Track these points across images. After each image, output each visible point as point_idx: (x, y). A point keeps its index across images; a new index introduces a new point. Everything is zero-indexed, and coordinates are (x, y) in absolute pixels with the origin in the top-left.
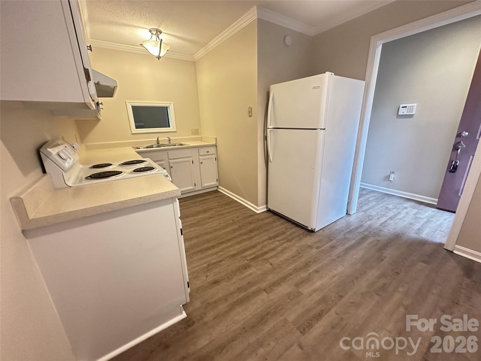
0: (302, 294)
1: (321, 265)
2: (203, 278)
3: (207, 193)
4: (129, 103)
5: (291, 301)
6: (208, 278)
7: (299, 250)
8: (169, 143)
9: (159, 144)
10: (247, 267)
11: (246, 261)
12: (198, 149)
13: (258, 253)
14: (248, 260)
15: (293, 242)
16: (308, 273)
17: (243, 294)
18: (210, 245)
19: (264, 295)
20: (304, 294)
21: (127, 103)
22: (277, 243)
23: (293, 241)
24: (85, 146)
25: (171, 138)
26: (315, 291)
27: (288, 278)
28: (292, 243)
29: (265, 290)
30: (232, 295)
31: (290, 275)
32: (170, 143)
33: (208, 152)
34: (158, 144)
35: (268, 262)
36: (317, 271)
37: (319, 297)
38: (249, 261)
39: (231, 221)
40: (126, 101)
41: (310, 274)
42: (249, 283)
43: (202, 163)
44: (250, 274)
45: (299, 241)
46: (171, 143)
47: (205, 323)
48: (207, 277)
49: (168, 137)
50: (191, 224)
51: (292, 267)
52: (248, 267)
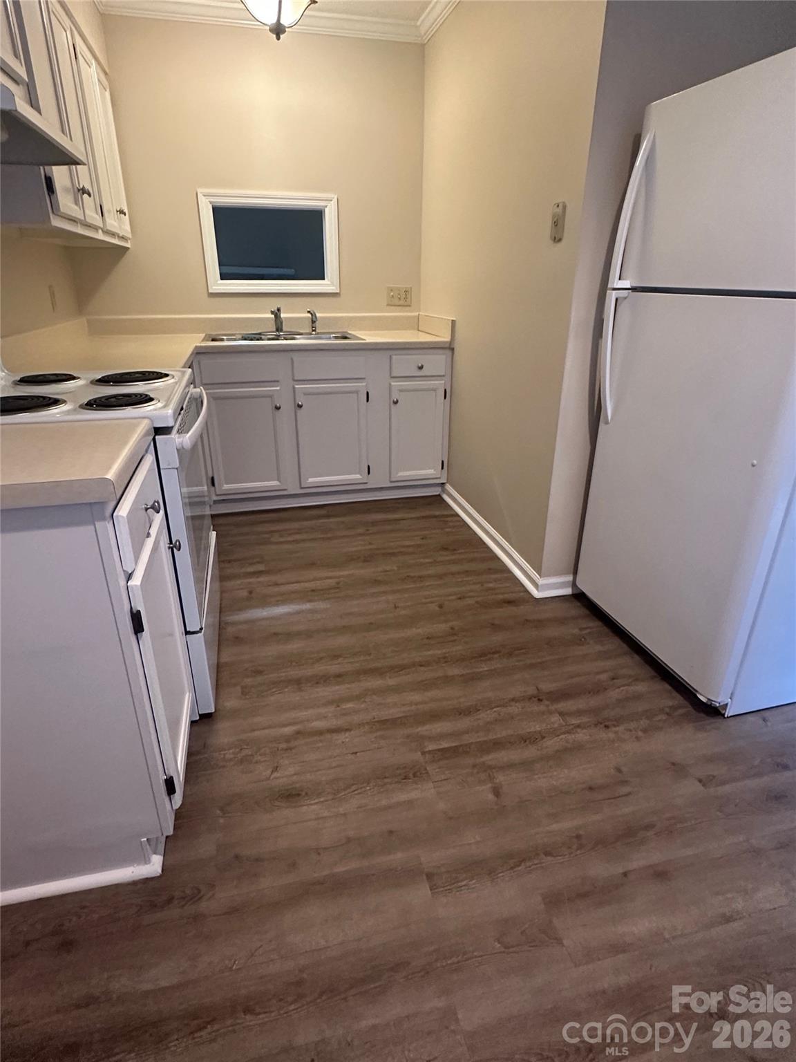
0: (559, 941)
1: (690, 852)
2: (263, 770)
3: (404, 501)
4: (204, 196)
5: (503, 949)
6: (275, 774)
7: (624, 769)
8: (313, 331)
9: (281, 331)
10: (411, 775)
11: (417, 756)
12: (390, 356)
13: (468, 739)
14: (423, 753)
15: (616, 732)
16: (621, 870)
17: (353, 865)
18: (334, 668)
19: (419, 894)
20: (565, 942)
21: (200, 195)
22: (556, 720)
23: (621, 728)
24: (88, 321)
25: (318, 315)
26: (617, 948)
27: (536, 862)
28: (612, 735)
29: (429, 876)
30: (319, 854)
31: (547, 854)
32: (315, 331)
33: (421, 368)
34: (277, 330)
35: (491, 778)
36: (660, 874)
37: (623, 980)
38: (427, 755)
39: (434, 607)
40: (199, 191)
41: (625, 874)
42: (391, 832)
43: (396, 403)
44: (410, 803)
45: (640, 734)
46: (317, 331)
47: (197, 918)
48: (276, 769)
49: (309, 312)
50: (313, 591)
51: (567, 824)
52: (415, 775)
